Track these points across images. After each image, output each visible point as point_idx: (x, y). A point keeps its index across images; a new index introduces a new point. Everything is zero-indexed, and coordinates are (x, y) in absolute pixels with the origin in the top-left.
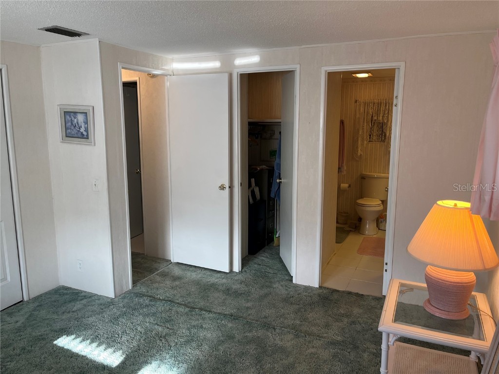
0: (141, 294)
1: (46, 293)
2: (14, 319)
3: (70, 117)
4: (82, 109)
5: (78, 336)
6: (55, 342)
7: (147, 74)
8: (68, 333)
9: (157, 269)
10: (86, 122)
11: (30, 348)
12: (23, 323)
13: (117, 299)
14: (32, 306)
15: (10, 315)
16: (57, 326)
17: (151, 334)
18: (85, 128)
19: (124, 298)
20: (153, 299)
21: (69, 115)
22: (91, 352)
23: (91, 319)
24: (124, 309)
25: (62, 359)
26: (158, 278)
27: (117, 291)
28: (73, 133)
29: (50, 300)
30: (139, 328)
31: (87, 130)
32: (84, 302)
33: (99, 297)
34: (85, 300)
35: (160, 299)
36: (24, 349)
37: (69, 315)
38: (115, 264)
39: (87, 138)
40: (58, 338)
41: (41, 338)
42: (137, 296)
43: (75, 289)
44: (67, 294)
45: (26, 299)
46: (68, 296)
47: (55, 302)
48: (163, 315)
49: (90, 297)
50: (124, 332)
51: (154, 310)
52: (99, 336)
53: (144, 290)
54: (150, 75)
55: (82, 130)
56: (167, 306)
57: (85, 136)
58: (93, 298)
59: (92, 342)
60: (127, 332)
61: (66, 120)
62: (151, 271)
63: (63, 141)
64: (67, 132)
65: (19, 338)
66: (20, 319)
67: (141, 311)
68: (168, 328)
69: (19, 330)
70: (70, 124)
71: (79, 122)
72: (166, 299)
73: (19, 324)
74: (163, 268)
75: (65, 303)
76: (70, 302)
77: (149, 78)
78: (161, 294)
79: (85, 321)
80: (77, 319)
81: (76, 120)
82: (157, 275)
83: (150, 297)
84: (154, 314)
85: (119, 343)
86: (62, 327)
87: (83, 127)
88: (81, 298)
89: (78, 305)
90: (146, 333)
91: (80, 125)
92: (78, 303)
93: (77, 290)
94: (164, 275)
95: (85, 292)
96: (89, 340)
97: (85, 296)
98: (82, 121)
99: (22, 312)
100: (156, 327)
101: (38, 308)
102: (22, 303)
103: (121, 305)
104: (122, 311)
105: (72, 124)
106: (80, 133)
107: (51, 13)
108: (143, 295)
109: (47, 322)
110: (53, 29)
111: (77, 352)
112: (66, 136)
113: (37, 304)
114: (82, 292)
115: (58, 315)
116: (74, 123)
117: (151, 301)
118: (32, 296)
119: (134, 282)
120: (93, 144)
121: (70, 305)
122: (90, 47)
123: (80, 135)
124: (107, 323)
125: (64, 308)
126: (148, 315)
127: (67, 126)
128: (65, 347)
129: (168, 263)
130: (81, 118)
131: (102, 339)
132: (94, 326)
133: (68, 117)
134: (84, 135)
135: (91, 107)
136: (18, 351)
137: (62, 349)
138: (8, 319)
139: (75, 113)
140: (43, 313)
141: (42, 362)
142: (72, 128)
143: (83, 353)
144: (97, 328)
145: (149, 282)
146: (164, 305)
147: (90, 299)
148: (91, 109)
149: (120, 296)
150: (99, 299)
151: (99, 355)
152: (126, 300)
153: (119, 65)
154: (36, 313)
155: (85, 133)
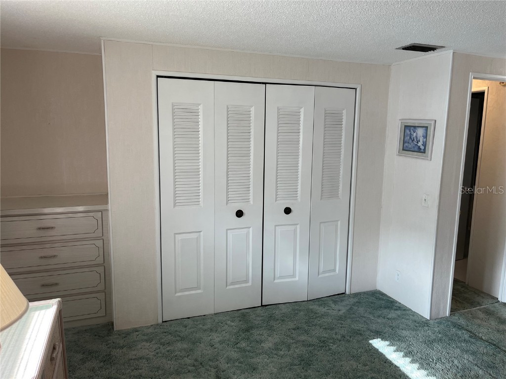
0: (460, 326)
1: (364, 293)
2: (337, 307)
3: (410, 131)
4: (424, 123)
5: (392, 345)
6: (371, 342)
7: (499, 82)
8: (384, 339)
9: (479, 304)
10: (425, 136)
11: (349, 338)
12: (344, 313)
13: (431, 322)
14: (353, 300)
15: (335, 302)
16: (374, 327)
17: (470, 374)
18: (423, 142)
19: (440, 323)
20: (473, 336)
21: (408, 129)
22: (404, 365)
23: (405, 333)
24: (440, 335)
25: (376, 360)
26: (482, 315)
27: (433, 313)
28: (410, 146)
29: (367, 300)
30: (456, 362)
31: (425, 145)
32: (399, 312)
33: (414, 314)
34: (399, 311)
35: (481, 339)
36: (344, 336)
37: (384, 321)
38: (434, 285)
39: (424, 152)
40: (374, 339)
41: (358, 333)
42: (455, 327)
43: (390, 298)
44: (383, 300)
45: (348, 292)
46: (383, 302)
47: (372, 303)
48: (485, 358)
49: (404, 310)
50: (439, 359)
51: (473, 348)
52: (413, 353)
53: (462, 322)
54: (503, 83)
55: (420, 144)
56: (490, 350)
57: (422, 151)
58: (407, 312)
59: (406, 355)
60: (443, 361)
61: (406, 134)
62: (473, 304)
63: (399, 154)
64: (405, 146)
65: (341, 326)
66: (342, 309)
67: (459, 345)
68: (490, 375)
69: (340, 318)
70: (408, 138)
71: (418, 136)
72: (490, 341)
73: (341, 313)
74: (487, 304)
75: (381, 307)
76: (386, 308)
77: (501, 87)
78: (483, 332)
79: (399, 332)
80: (392, 328)
81: (415, 134)
82: (480, 310)
83: (471, 332)
84: (474, 353)
85: (433, 368)
86: (377, 329)
87: (421, 141)
88: (395, 308)
89: (392, 314)
90: (463, 370)
91: (418, 139)
92: (393, 311)
93: (393, 299)
94: (489, 313)
95: (400, 303)
96: (403, 353)
97: (399, 307)
98: (422, 135)
99: (344, 303)
100: (476, 368)
101: (357, 304)
102: (343, 295)
103: (436, 329)
104: (437, 337)
105: (410, 138)
106: (417, 147)
107: (414, 32)
108: (462, 328)
109: (364, 319)
110: (410, 47)
111: (390, 359)
112: (403, 150)
113: (356, 300)
114: (396, 302)
115: (374, 317)
116: (412, 137)
117: (471, 337)
118: (353, 292)
119: (453, 310)
120: (429, 158)
121: (385, 311)
122: (442, 60)
123: (416, 149)
124: (421, 342)
125: (380, 312)
126: (467, 351)
127: (405, 140)
128: (380, 350)
129: (494, 301)
130: (420, 132)
131: (415, 358)
132: (407, 340)
133: (408, 131)
134: (421, 149)
135: (433, 121)
136: (339, 337)
137: (377, 350)
138: (333, 306)
139: (415, 127)
140: (361, 310)
141: (359, 355)
142: (410, 141)
143: (396, 363)
144: (410, 343)
145: (470, 316)
146: (486, 347)
147: (404, 312)
148: (433, 123)
149: (435, 319)
150: (413, 316)
151: (412, 372)
152: (442, 326)
153: (471, 75)
154: (355, 308)
155: (422, 147)
